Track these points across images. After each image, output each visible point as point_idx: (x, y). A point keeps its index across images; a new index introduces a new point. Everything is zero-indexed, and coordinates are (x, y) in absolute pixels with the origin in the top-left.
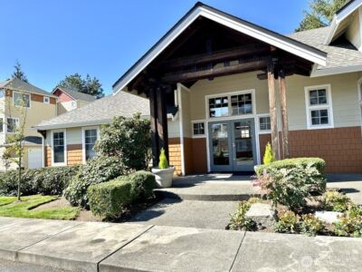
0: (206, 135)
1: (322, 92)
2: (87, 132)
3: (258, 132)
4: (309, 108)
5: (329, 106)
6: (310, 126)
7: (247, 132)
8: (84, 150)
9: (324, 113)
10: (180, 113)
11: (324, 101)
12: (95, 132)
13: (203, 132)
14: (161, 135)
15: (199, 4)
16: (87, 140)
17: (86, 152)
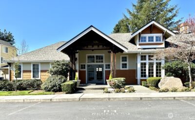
0: (86, 69)
1: (126, 58)
2: (34, 65)
3: (105, 69)
4: (121, 63)
5: (127, 62)
6: (121, 69)
7: (101, 69)
8: (32, 73)
9: (126, 64)
10: (78, 60)
11: (126, 61)
12: (38, 65)
13: (84, 68)
14: (74, 69)
15: (92, 26)
16: (34, 68)
17: (33, 74)
